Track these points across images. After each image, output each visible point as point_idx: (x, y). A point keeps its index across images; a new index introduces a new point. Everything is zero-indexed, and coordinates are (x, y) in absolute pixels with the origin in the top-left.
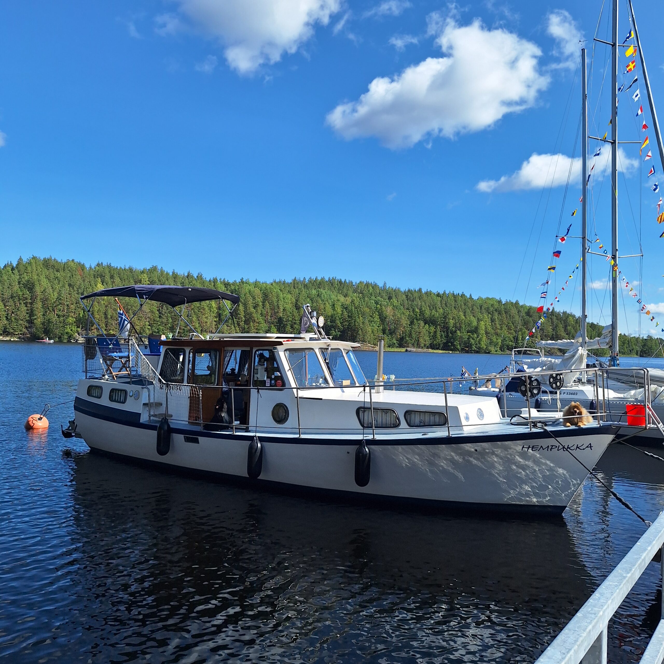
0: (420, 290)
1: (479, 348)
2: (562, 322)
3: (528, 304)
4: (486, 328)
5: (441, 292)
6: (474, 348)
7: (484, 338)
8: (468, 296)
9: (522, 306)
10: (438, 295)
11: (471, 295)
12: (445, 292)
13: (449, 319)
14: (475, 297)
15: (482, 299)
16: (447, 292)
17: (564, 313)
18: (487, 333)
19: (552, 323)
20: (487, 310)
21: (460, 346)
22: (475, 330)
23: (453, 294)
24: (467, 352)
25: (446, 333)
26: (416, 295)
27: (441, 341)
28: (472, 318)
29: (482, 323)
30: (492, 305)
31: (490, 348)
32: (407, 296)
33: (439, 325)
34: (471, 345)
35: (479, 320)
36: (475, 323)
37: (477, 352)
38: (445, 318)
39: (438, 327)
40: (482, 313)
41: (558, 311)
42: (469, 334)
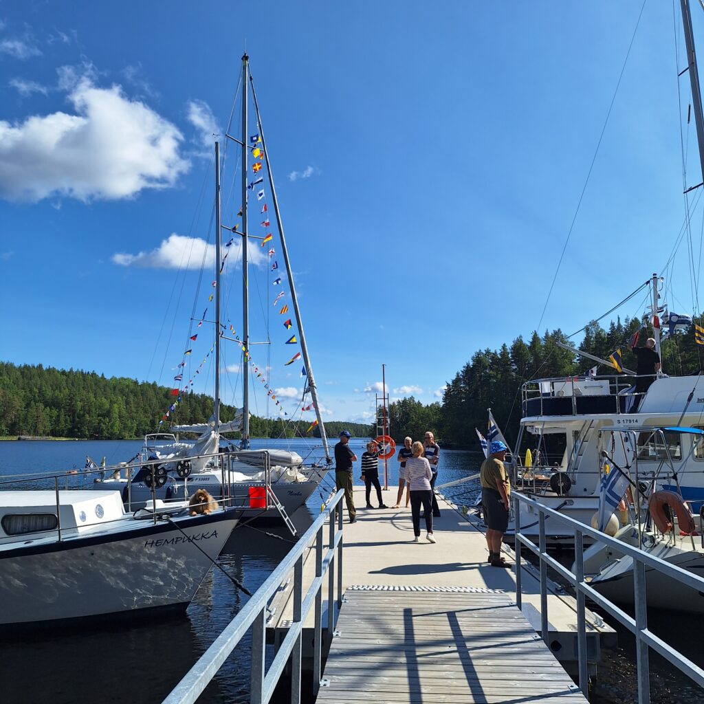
0: (40, 366)
1: (112, 434)
2: (201, 405)
3: (166, 386)
4: (120, 412)
5: (67, 370)
6: (105, 433)
7: (117, 423)
8: (100, 376)
9: (160, 388)
10: (63, 373)
11: (103, 375)
12: (71, 370)
13: (76, 401)
14: (108, 377)
15: (116, 379)
16: (75, 370)
17: (203, 396)
18: (120, 417)
19: (191, 405)
20: (122, 391)
21: (89, 432)
22: (107, 414)
23: (82, 372)
24: (97, 439)
25: (71, 418)
26: (34, 372)
27: (65, 427)
28: (104, 400)
29: (116, 405)
30: (127, 386)
31: (123, 433)
32: (22, 373)
33: (64, 408)
34: (102, 430)
35: (112, 402)
36: (107, 406)
37: (109, 439)
38: (71, 399)
39: (62, 410)
40: (115, 395)
41: (196, 394)
42: (100, 418)
